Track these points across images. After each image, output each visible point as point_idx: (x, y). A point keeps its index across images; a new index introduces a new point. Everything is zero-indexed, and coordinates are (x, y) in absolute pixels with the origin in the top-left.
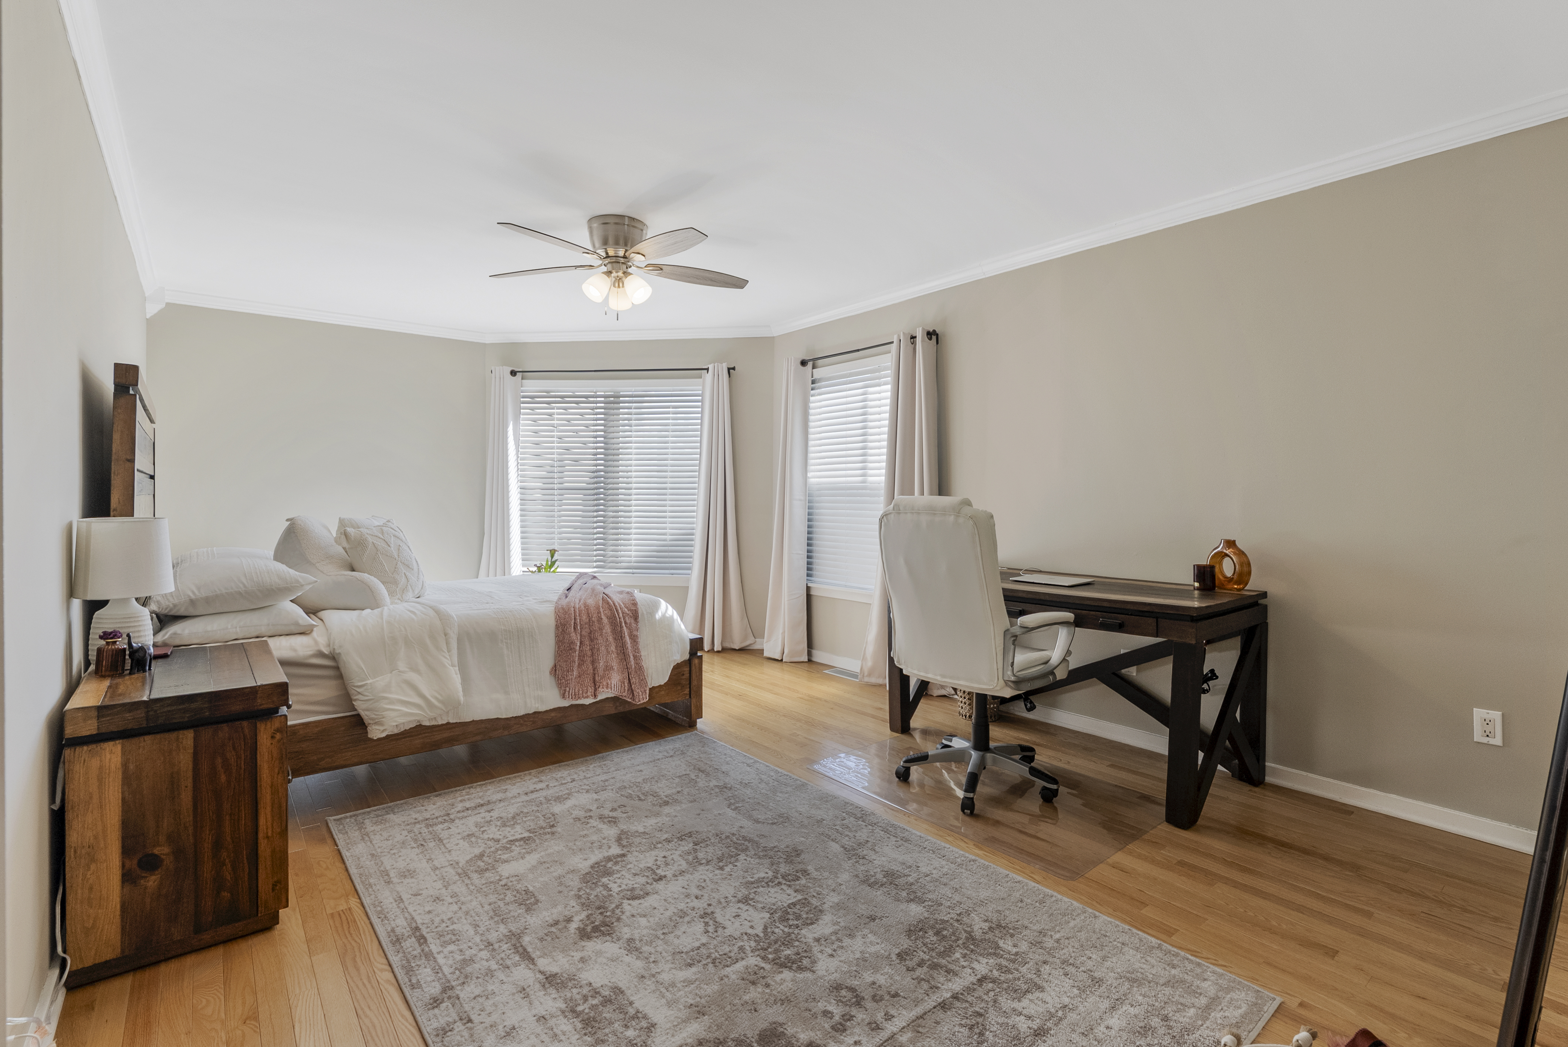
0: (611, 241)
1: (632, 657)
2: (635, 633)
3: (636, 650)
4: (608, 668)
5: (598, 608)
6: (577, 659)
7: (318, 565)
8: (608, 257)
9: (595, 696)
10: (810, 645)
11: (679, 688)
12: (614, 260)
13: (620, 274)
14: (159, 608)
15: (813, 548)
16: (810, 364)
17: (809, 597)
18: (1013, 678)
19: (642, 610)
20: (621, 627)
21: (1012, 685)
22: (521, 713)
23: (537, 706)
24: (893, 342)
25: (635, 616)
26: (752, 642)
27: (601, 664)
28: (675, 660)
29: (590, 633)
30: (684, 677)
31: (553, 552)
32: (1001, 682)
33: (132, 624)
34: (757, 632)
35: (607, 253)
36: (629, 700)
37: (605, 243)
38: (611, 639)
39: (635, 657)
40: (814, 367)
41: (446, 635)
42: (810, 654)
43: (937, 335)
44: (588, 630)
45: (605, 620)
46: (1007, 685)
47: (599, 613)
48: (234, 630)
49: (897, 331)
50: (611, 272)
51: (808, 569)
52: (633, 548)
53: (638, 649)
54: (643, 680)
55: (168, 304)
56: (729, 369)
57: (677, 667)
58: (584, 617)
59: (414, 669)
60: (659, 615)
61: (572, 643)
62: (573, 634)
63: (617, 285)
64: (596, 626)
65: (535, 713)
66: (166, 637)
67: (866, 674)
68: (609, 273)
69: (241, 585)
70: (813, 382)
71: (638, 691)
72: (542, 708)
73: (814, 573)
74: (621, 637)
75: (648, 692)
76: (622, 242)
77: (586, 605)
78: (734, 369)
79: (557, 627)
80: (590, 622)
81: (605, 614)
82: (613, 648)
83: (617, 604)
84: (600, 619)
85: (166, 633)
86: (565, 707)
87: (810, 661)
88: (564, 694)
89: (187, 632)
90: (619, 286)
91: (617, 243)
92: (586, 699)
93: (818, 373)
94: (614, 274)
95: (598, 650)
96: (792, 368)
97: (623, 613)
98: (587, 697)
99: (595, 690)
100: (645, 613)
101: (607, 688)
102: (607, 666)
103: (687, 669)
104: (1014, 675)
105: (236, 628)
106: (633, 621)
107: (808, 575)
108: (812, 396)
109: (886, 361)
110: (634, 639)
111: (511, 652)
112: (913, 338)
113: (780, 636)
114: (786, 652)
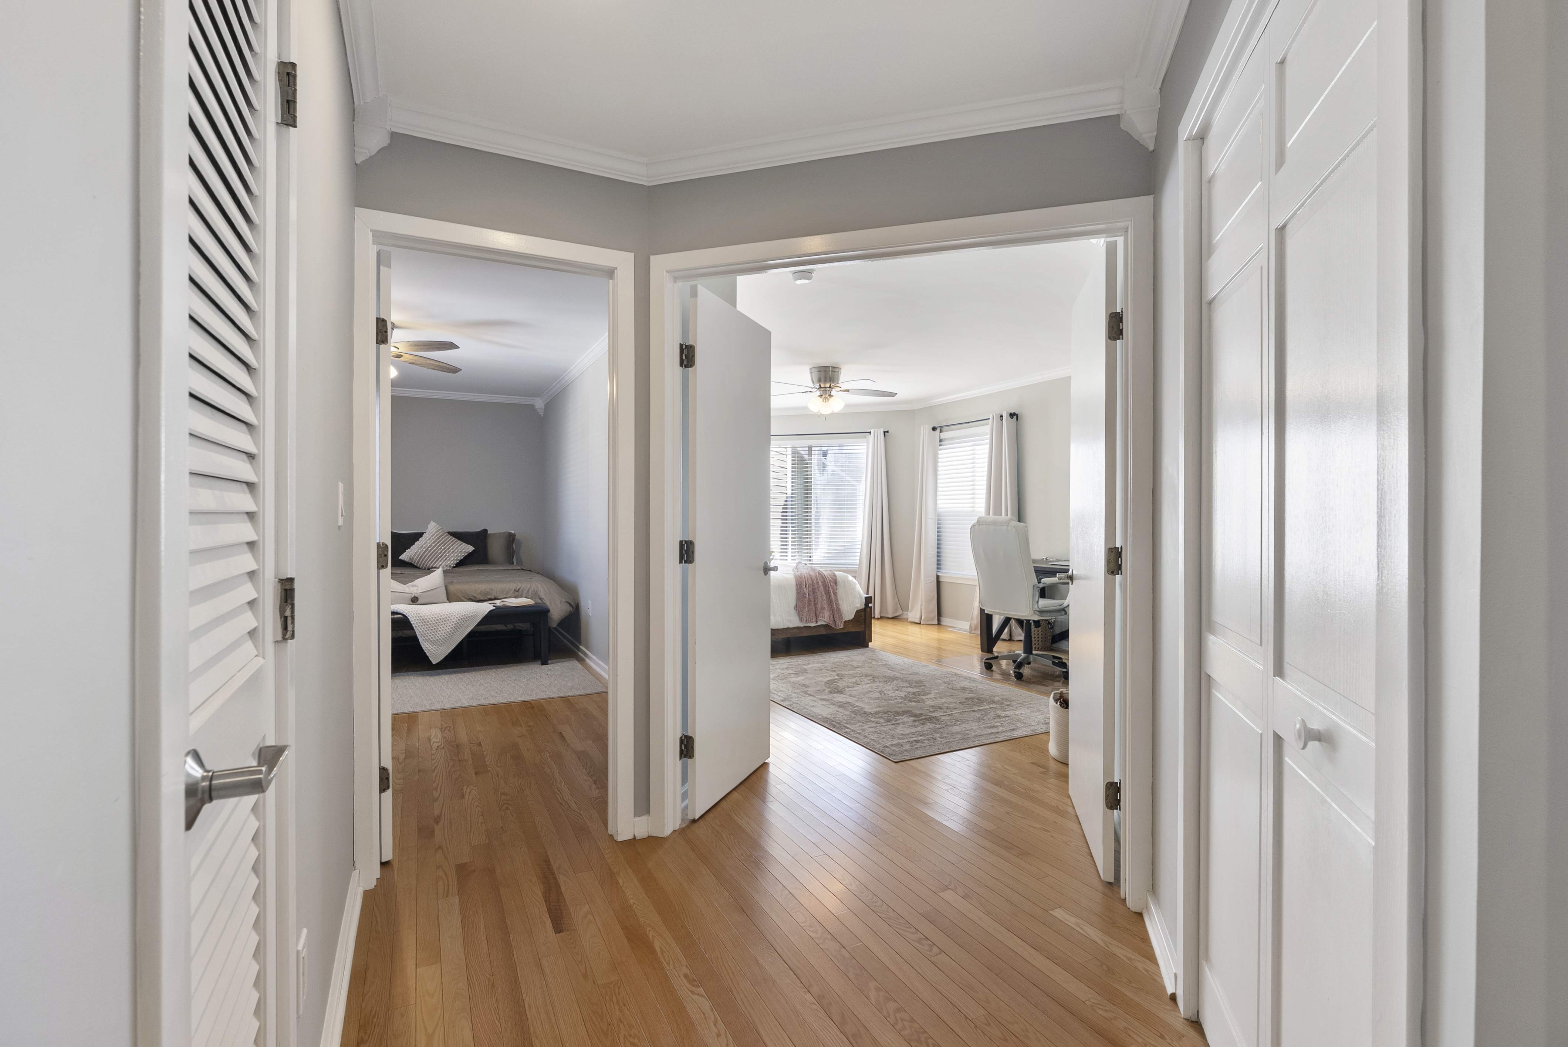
0: (822, 379)
1: (834, 604)
2: (836, 591)
3: (837, 600)
4: (823, 608)
5: (816, 577)
6: (807, 602)
8: (820, 387)
9: (817, 622)
10: (939, 614)
11: (859, 624)
12: (824, 389)
13: (827, 396)
15: (941, 550)
16: (938, 430)
17: (938, 583)
18: (1038, 609)
19: (839, 579)
20: (829, 589)
21: (1038, 613)
22: (782, 627)
24: (989, 419)
25: (836, 582)
26: (901, 614)
27: (819, 606)
28: (857, 607)
29: (813, 589)
30: (862, 618)
32: (1032, 611)
34: (905, 607)
35: (820, 386)
36: (833, 627)
37: (820, 381)
38: (823, 593)
39: (836, 604)
40: (941, 432)
42: (939, 620)
43: (1017, 415)
44: (811, 588)
45: (820, 583)
46: (1035, 613)
47: (817, 579)
49: (992, 412)
50: (822, 395)
51: (938, 564)
53: (837, 599)
54: (841, 616)
56: (884, 432)
57: (858, 612)
58: (810, 581)
61: (805, 594)
62: (805, 589)
63: (825, 401)
64: (816, 586)
65: (787, 628)
67: (973, 629)
68: (821, 396)
70: (941, 441)
71: (838, 622)
73: (942, 566)
74: (829, 593)
75: (843, 623)
76: (828, 380)
77: (810, 575)
78: (888, 432)
79: (797, 585)
80: (813, 584)
81: (820, 580)
82: (825, 598)
83: (826, 577)
84: (818, 583)
86: (801, 627)
87: (939, 624)
88: (801, 619)
90: (826, 402)
91: (825, 381)
92: (812, 623)
93: (944, 435)
94: (824, 396)
95: (817, 598)
96: (927, 432)
97: (829, 582)
98: (813, 622)
99: (817, 619)
100: (841, 581)
101: (822, 619)
102: (822, 607)
103: (863, 614)
104: (1038, 608)
106: (834, 585)
107: (938, 568)
108: (940, 450)
109: (986, 429)
112: (1002, 416)
113: (919, 608)
114: (923, 617)
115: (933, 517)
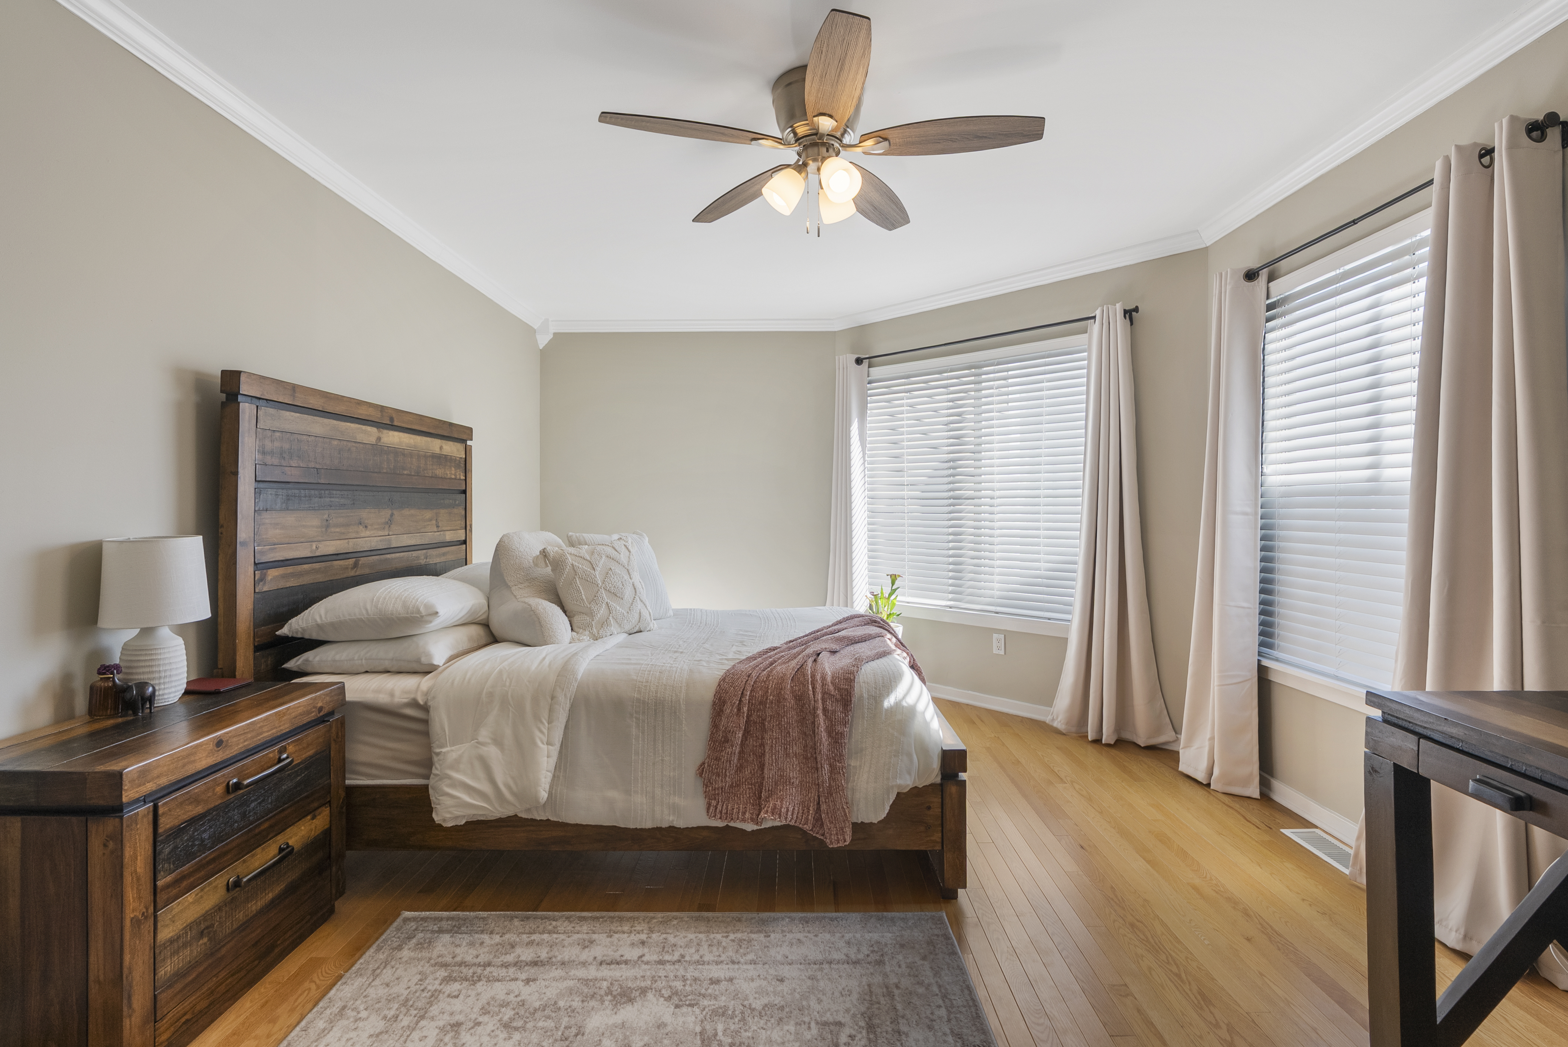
1: (827, 768)
2: (839, 728)
3: (837, 758)
5: (783, 680)
6: (737, 757)
7: (513, 588)
9: (759, 820)
10: (1266, 769)
11: (922, 829)
14: (290, 631)
15: (1273, 601)
16: (1263, 274)
17: (1264, 685)
19: (860, 690)
20: (815, 715)
22: (649, 825)
23: (671, 818)
25: (846, 700)
26: (1163, 740)
27: (772, 773)
28: (899, 786)
29: (764, 720)
30: (930, 812)
31: (894, 578)
33: (143, 658)
36: (820, 837)
38: (794, 733)
39: (833, 767)
40: (1271, 278)
41: (553, 698)
42: (1265, 784)
44: (761, 715)
45: (790, 701)
47: (783, 688)
48: (360, 661)
51: (1263, 637)
52: (997, 578)
53: (840, 757)
54: (844, 810)
55: (555, 334)
56: (1128, 312)
57: (913, 793)
58: (761, 693)
59: (498, 741)
60: (889, 702)
61: (736, 730)
62: (739, 717)
64: (773, 709)
65: (669, 828)
66: (299, 663)
69: (364, 612)
70: (1269, 307)
71: (832, 825)
72: (681, 824)
73: (1274, 642)
74: (814, 732)
75: (849, 830)
78: (1136, 310)
80: (768, 702)
81: (792, 692)
82: (795, 750)
83: (818, 677)
84: (781, 699)
85: (300, 658)
86: (711, 829)
87: (1266, 797)
88: (712, 809)
89: (317, 659)
92: (744, 823)
93: (1279, 288)
95: (772, 748)
96: (1228, 287)
97: (824, 693)
98: (746, 820)
99: (760, 810)
100: (865, 695)
101: (773, 814)
102: (781, 777)
103: (937, 800)
105: (362, 660)
106: (840, 708)
107: (1262, 644)
108: (1270, 332)
110: (837, 739)
111: (643, 733)
112: (1488, 152)
113: (1207, 744)
114: (1216, 772)
115: (1248, 510)
